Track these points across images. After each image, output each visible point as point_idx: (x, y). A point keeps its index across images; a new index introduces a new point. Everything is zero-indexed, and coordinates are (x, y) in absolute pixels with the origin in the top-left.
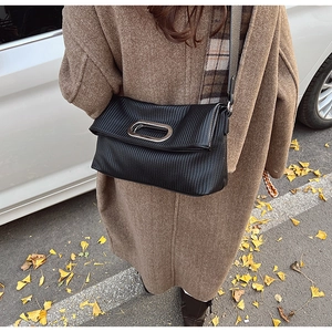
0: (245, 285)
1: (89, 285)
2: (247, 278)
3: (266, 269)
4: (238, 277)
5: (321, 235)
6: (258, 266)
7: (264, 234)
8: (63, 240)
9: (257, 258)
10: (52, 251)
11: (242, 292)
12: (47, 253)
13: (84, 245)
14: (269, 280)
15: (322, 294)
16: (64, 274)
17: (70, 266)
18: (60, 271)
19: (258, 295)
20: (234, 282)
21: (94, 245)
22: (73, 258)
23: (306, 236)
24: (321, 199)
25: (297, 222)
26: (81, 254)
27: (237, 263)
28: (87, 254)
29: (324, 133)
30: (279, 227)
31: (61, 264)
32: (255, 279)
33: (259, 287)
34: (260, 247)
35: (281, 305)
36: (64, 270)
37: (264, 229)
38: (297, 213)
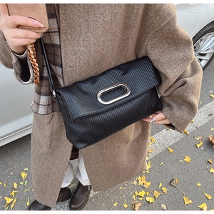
0: (141, 199)
2: (142, 193)
3: (155, 186)
4: (136, 193)
5: (187, 159)
6: (149, 184)
7: (151, 160)
8: (6, 172)
9: (148, 178)
11: (140, 204)
13: (24, 175)
14: (157, 194)
15: (190, 201)
16: (9, 200)
17: (13, 193)
18: (6, 198)
19: (150, 206)
20: (134, 197)
21: (31, 175)
22: (15, 187)
23: (178, 160)
24: (185, 133)
25: (171, 150)
26: (22, 183)
27: (135, 182)
28: (26, 182)
30: (161, 154)
31: (6, 192)
32: (148, 193)
33: (150, 199)
34: (149, 170)
36: (9, 197)
37: (151, 156)
38: (171, 144)
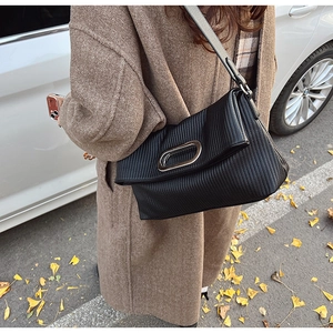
0: (229, 300)
1: (64, 313)
2: (231, 292)
3: (249, 282)
4: (221, 292)
5: (296, 243)
6: (240, 278)
7: (243, 244)
8: (28, 263)
9: (238, 270)
10: (17, 277)
11: (227, 308)
12: (11, 280)
13: (54, 267)
14: (252, 293)
15: (302, 303)
16: (33, 303)
17: (39, 293)
18: (29, 300)
19: (243, 310)
20: (218, 297)
21: (66, 267)
22: (43, 283)
23: (283, 244)
24: (292, 205)
25: (273, 230)
26: (52, 278)
27: (220, 277)
28: (58, 277)
29: (289, 139)
30: (256, 236)
31: (28, 292)
32: (239, 292)
33: (243, 301)
34: (241, 258)
35: (266, 318)
36: (33, 298)
37: (242, 239)
38: (271, 221)
